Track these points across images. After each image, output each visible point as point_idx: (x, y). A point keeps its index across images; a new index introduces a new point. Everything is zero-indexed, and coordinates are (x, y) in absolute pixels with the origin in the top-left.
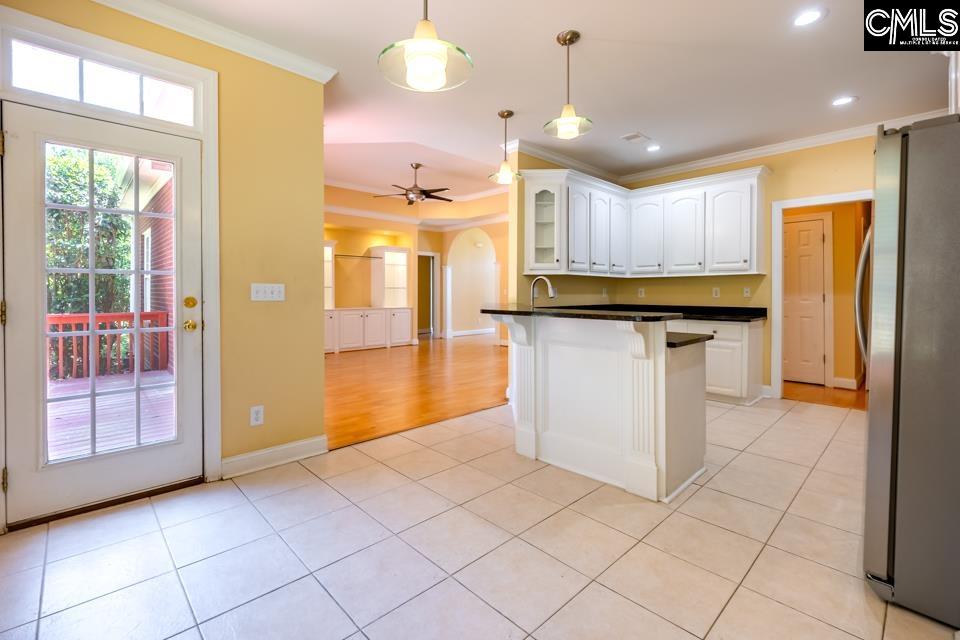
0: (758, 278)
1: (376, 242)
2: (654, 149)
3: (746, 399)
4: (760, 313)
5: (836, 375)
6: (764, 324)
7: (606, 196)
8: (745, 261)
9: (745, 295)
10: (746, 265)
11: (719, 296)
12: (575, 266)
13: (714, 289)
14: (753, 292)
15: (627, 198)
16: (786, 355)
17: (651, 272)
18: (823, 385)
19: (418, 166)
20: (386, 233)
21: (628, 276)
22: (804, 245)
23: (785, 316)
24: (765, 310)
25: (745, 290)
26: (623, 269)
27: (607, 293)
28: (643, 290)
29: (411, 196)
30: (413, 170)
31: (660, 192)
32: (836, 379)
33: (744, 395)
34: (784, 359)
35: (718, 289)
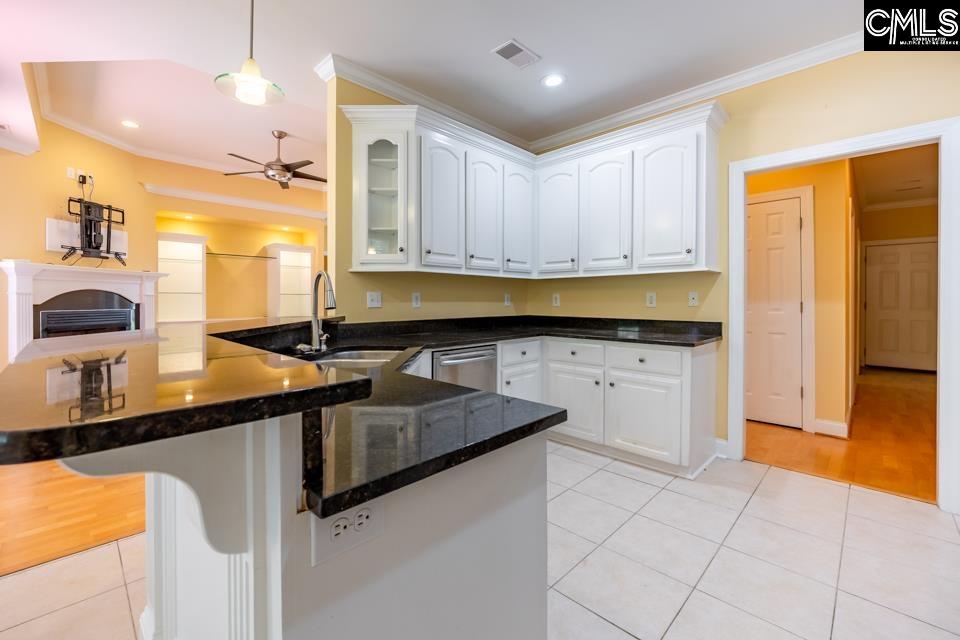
0: (709, 277)
1: (272, 239)
2: (553, 81)
3: (687, 468)
4: (712, 331)
5: (817, 416)
6: (718, 347)
7: (496, 161)
8: (689, 251)
9: (691, 303)
10: (689, 258)
11: (654, 304)
12: (432, 258)
13: (648, 295)
14: (702, 299)
15: (533, 167)
16: (750, 385)
17: (563, 270)
18: (800, 429)
19: (281, 136)
20: (286, 229)
21: (535, 276)
22: (774, 234)
23: (748, 332)
24: (719, 325)
25: (691, 295)
26: (526, 267)
27: (512, 300)
28: (558, 296)
29: (270, 173)
30: (276, 140)
31: (573, 157)
32: (819, 421)
33: (685, 463)
34: (747, 389)
35: (654, 295)
